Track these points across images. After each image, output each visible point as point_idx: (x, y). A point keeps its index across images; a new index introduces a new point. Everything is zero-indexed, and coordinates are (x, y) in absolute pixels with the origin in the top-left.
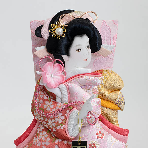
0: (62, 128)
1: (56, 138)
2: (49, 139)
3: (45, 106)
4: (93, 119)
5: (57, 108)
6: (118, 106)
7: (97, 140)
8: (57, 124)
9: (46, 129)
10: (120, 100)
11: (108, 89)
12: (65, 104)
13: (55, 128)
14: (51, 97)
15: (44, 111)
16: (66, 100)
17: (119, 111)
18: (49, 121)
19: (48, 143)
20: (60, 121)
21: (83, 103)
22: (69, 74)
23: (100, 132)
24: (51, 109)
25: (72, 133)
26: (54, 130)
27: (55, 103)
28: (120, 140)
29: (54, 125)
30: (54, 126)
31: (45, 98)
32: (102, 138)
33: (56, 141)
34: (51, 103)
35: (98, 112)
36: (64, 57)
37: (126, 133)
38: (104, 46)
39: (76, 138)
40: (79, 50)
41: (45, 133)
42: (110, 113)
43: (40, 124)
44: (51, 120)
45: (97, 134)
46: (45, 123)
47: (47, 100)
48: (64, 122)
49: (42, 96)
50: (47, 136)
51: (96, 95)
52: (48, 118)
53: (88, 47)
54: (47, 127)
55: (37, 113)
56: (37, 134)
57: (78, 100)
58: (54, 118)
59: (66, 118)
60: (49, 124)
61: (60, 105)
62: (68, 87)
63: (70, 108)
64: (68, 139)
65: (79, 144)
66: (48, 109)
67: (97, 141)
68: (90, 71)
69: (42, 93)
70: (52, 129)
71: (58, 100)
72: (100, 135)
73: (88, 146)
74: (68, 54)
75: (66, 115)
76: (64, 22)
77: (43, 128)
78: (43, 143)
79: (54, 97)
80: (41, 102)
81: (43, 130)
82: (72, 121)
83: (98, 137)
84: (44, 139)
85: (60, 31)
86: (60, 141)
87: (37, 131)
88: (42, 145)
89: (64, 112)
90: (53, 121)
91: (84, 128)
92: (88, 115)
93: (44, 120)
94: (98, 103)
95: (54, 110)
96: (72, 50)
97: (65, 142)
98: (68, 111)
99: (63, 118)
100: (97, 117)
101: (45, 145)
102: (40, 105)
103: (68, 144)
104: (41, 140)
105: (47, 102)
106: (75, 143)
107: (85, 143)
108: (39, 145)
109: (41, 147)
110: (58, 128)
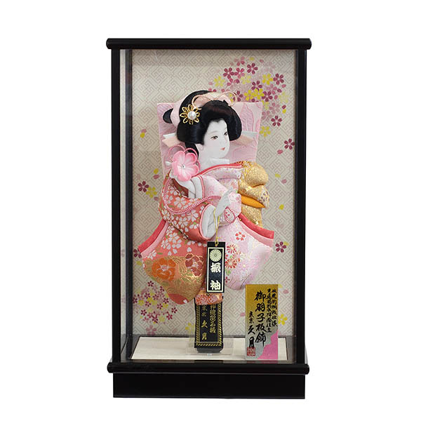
0: (195, 227)
1: (189, 239)
2: (180, 241)
3: (175, 203)
4: (231, 217)
5: (190, 204)
6: (262, 203)
7: (237, 241)
8: (190, 222)
9: (177, 230)
10: (264, 197)
11: (250, 184)
12: (199, 199)
13: (188, 227)
14: (183, 193)
15: (174, 208)
16: (200, 195)
17: (263, 209)
18: (181, 219)
19: (179, 246)
20: (194, 219)
21: (219, 198)
22: (204, 166)
23: (240, 233)
24: (183, 206)
25: (207, 234)
26: (187, 230)
27: (187, 199)
28: (265, 243)
29: (186, 224)
30: (186, 225)
31: (176, 194)
32: (242, 239)
33: (189, 243)
34: (183, 199)
36: (198, 146)
37: (271, 236)
38: (245, 133)
39: (212, 238)
40: (215, 137)
41: (175, 234)
43: (170, 225)
44: (183, 218)
45: (237, 235)
46: (175, 222)
47: (178, 196)
48: (198, 221)
49: (171, 192)
50: (178, 237)
51: (236, 190)
52: (180, 216)
53: (225, 134)
54: (178, 228)
55: (166, 212)
56: (165, 237)
58: (186, 216)
59: (200, 216)
60: (180, 223)
61: (193, 201)
62: (202, 180)
63: (205, 203)
64: (203, 241)
65: (216, 245)
66: (179, 206)
68: (227, 161)
69: (172, 188)
70: (184, 229)
71: (191, 196)
72: (240, 236)
73: (226, 248)
74: (202, 142)
75: (200, 212)
76: (197, 104)
77: (173, 229)
78: (174, 246)
79: (185, 192)
80: (171, 198)
81: (173, 232)
82: (207, 219)
83: (238, 239)
84: (174, 241)
85: (192, 115)
86: (193, 243)
87: (166, 233)
88: (172, 248)
89: (197, 208)
90: (185, 219)
91: (221, 228)
92: (225, 213)
93: (175, 219)
94: (237, 199)
96: (207, 137)
97: (200, 245)
98: (202, 208)
99: (197, 215)
100: (237, 215)
101: (176, 248)
102: (170, 202)
103: (202, 247)
104: (171, 243)
105: (178, 199)
106: (211, 244)
107: (222, 244)
108: (169, 248)
109: (171, 250)
110: (191, 227)
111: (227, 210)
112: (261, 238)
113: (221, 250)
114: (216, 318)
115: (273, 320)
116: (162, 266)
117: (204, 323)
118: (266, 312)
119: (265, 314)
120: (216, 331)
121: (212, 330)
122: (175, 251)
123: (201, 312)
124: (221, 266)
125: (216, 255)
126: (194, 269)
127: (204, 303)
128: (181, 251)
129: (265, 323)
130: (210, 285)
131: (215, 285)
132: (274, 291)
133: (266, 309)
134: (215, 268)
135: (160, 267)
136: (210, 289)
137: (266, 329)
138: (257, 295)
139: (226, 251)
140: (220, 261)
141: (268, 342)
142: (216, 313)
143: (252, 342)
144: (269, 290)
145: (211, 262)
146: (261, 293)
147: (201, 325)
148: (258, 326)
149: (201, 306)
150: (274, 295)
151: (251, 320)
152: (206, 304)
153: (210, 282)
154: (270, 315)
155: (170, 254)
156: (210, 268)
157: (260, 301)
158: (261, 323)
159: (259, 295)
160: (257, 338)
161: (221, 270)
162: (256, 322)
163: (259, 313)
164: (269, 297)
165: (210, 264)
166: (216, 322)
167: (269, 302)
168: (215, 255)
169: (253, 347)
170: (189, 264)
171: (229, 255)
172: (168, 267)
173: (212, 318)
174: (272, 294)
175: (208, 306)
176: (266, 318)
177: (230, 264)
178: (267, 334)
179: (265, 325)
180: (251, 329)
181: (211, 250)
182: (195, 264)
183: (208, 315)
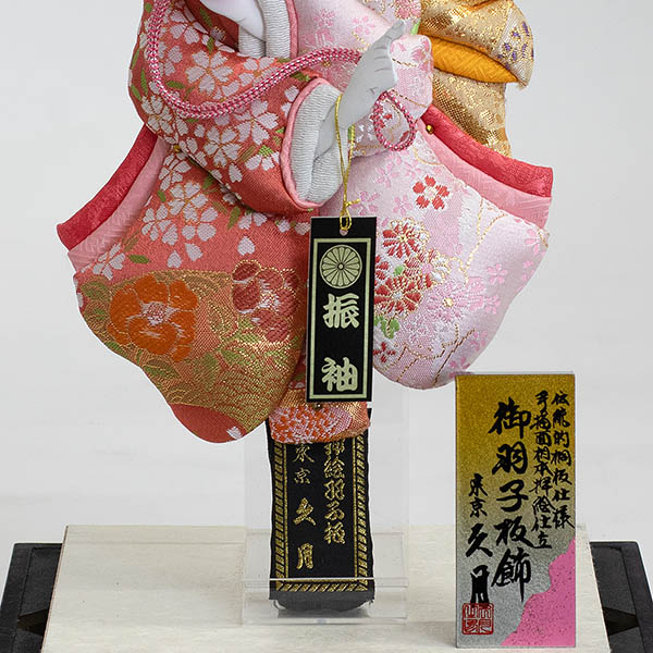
0: (268, 165)
1: (245, 207)
2: (211, 214)
3: (192, 74)
4: (397, 125)
5: (246, 79)
6: (507, 67)
7: (418, 213)
8: (249, 147)
9: (199, 173)
12: (280, 61)
13: (240, 165)
14: (218, 32)
15: (189, 93)
16: (282, 45)
17: (511, 87)
18: (213, 135)
19: (207, 233)
20: (260, 137)
21: (355, 57)
23: (431, 181)
24: (219, 84)
25: (310, 187)
26: (235, 175)
27: (235, 59)
28: (519, 212)
29: (233, 152)
30: (234, 156)
31: (192, 37)
32: (438, 204)
33: (245, 223)
34: (218, 59)
35: (420, 93)
37: (540, 185)
41: (193, 188)
42: (470, 97)
43: (172, 150)
44: (221, 130)
45: (418, 188)
46: (193, 145)
47: (198, 46)
48: (276, 141)
49: (177, 32)
51: (411, 23)
52: (208, 123)
54: (204, 163)
55: (158, 104)
56: (157, 195)
57: (334, 45)
58: (233, 123)
59: (283, 124)
60: (210, 149)
61: (256, 67)
63: (301, 78)
65: (344, 230)
66: (207, 86)
67: (416, 217)
69: (178, 17)
70: (225, 172)
71: (249, 46)
72: (430, 193)
73: (380, 239)
75: (285, 108)
77: (184, 167)
78: (188, 232)
79: (228, 33)
80: (176, 55)
81: (186, 176)
82: (310, 136)
83: (422, 202)
84: (190, 215)
86: (260, 219)
87: (157, 182)
88: (182, 239)
89: (274, 96)
90: (229, 135)
91: (362, 165)
92: (377, 109)
93: (191, 134)
94: (419, 54)
95: (233, 88)
97: (284, 226)
98: (291, 93)
99: (271, 121)
100: (417, 114)
101: (196, 240)
102: (170, 70)
103: (292, 234)
104: (179, 220)
105: (200, 57)
106: (325, 227)
107: (366, 227)
108: (171, 238)
109: (180, 248)
110: (251, 165)
111: (385, 104)
112: (504, 195)
113: (361, 248)
114: (348, 491)
115: (558, 505)
116: (146, 307)
117: (305, 509)
118: (530, 477)
119: (529, 484)
120: (349, 537)
121: (335, 534)
122: (194, 253)
123: (293, 467)
124: (360, 303)
125: (341, 267)
126: (266, 317)
127: (302, 435)
128: (216, 251)
129: (528, 515)
130: (319, 375)
131: (339, 374)
132: (561, 398)
133: (533, 463)
134: (338, 314)
135: (138, 310)
136: (321, 387)
137: (532, 536)
138: (500, 414)
139: (381, 251)
140: (358, 288)
141: (539, 584)
142: (348, 470)
143: (479, 585)
144: (543, 396)
145: (324, 290)
146: (512, 407)
147: (293, 514)
148: (503, 527)
149: (292, 448)
150: (559, 415)
151: (477, 504)
152: (309, 438)
153: (320, 363)
154: (546, 487)
155: (174, 261)
156: (321, 312)
157: (510, 437)
158: (512, 516)
159: (507, 413)
160: (500, 571)
161: (360, 319)
162: (494, 514)
163: (504, 477)
164: (541, 420)
165: (322, 300)
166: (347, 505)
167: (541, 438)
168: (339, 266)
169: (485, 603)
170: (244, 298)
171: (392, 264)
172: (170, 310)
173: (334, 491)
174: (552, 409)
175: (317, 449)
176: (533, 497)
177: (398, 295)
178: (536, 557)
179: (528, 523)
180: (476, 539)
181: (323, 248)
182: (269, 300)
183: (318, 478)
